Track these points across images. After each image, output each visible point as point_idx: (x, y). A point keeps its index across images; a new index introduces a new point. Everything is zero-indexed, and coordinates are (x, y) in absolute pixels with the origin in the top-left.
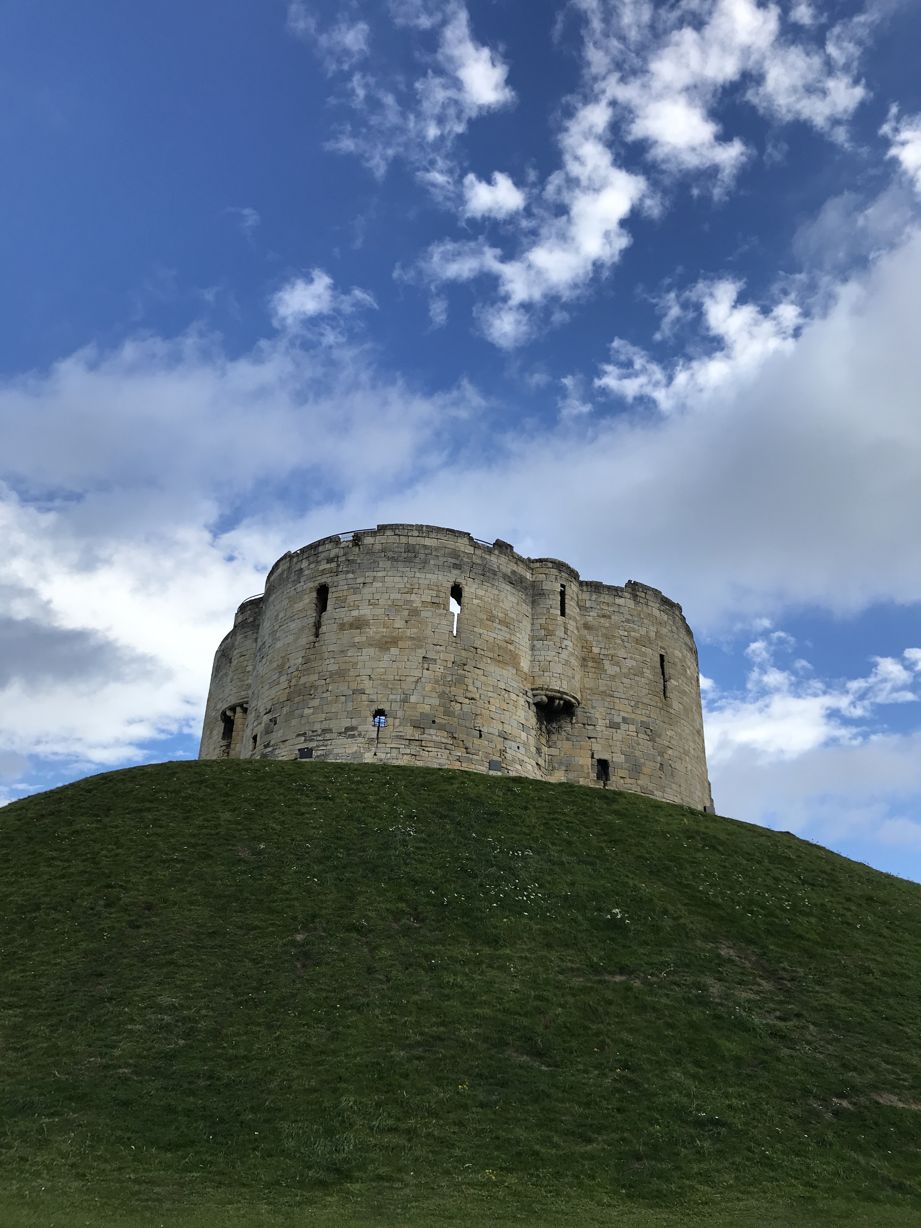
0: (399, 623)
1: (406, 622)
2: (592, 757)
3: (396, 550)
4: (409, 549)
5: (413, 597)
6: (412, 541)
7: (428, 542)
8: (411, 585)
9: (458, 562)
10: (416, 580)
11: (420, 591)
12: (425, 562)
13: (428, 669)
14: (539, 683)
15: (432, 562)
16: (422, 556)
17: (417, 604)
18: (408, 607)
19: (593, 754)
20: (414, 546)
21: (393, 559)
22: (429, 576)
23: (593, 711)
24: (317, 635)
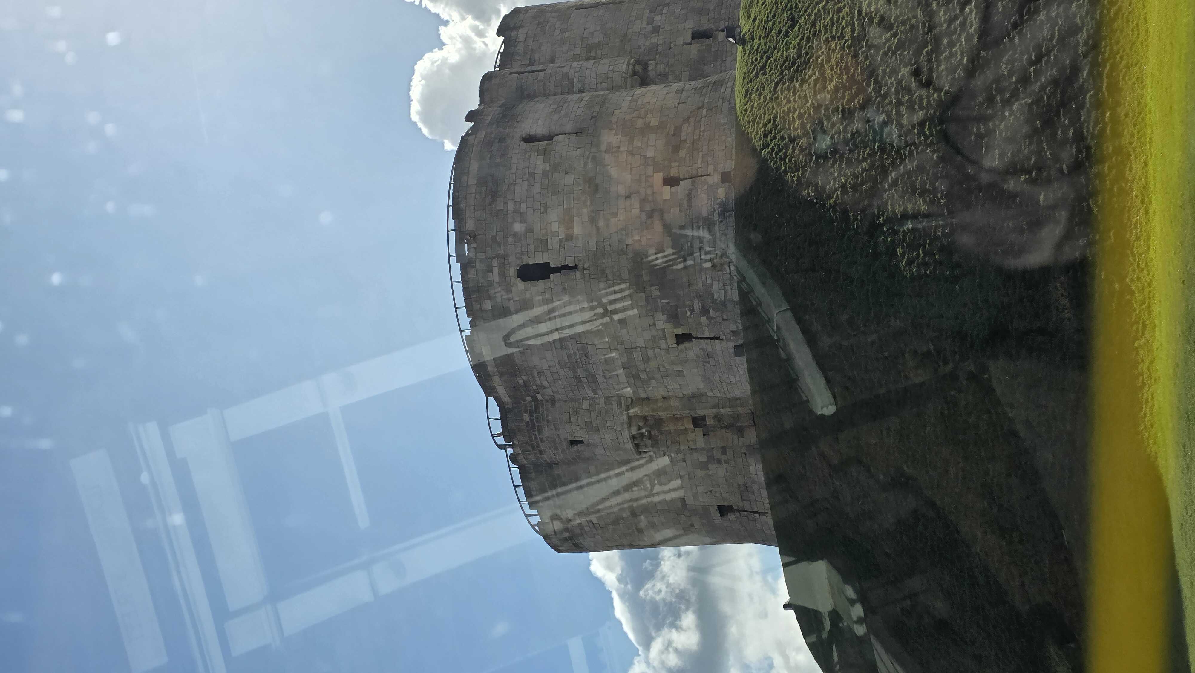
3: (484, 196)
4: (482, 182)
5: (539, 171)
6: (473, 181)
7: (474, 167)
8: (525, 175)
9: (497, 140)
10: (519, 172)
11: (532, 166)
12: (498, 166)
14: (619, 83)
15: (498, 160)
16: (491, 170)
17: (547, 167)
18: (550, 174)
19: (687, 44)
20: (479, 179)
21: (494, 197)
23: (643, 48)
24: (575, 267)
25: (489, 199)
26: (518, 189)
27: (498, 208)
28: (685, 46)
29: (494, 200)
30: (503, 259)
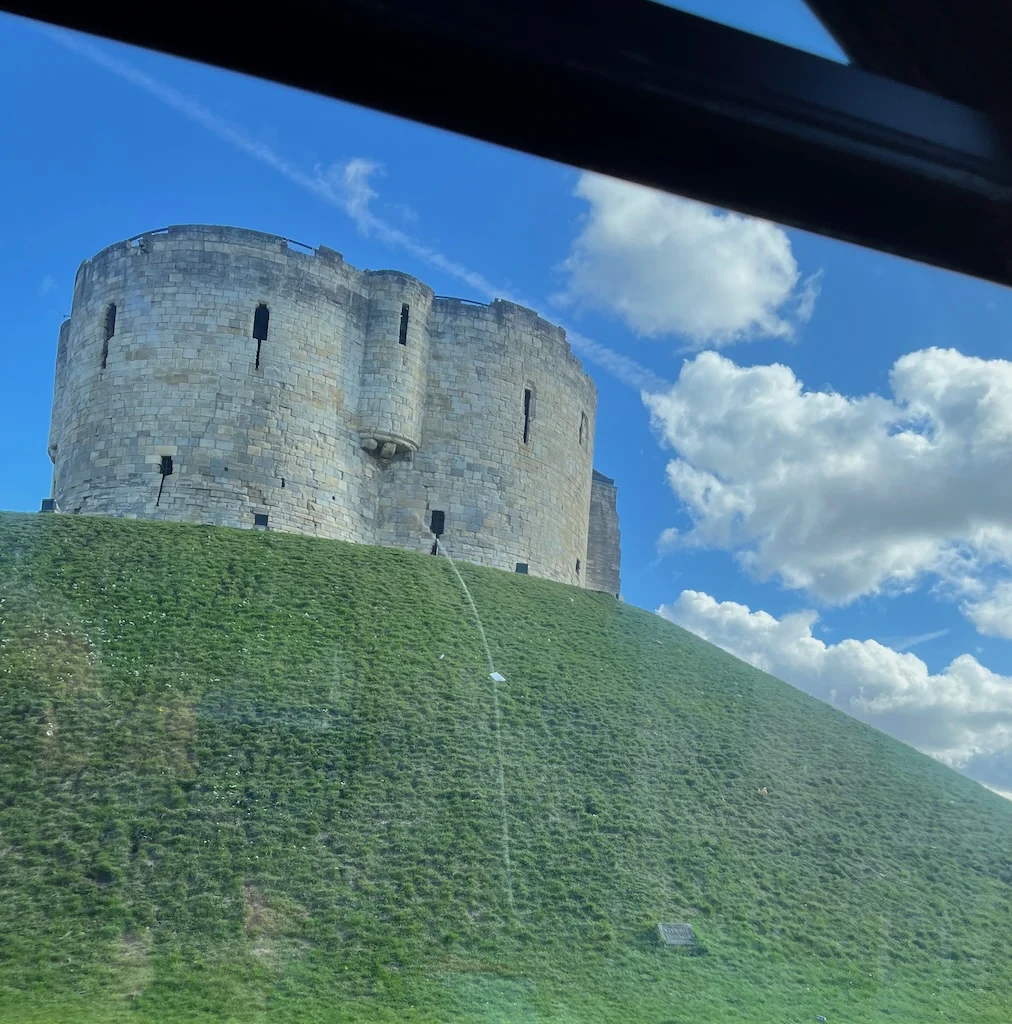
0: (191, 353)
1: (199, 351)
2: (428, 508)
3: (188, 259)
4: (206, 257)
5: (208, 320)
6: (208, 247)
7: (226, 248)
8: (206, 305)
9: (265, 276)
10: (211, 299)
11: (216, 313)
12: (224, 275)
13: (222, 409)
14: (367, 424)
15: (232, 275)
16: (219, 268)
17: (212, 329)
18: (201, 333)
19: (428, 505)
20: (210, 254)
21: (185, 271)
22: (227, 293)
23: (433, 456)
24: (104, 365)
25: (182, 265)
26: (189, 297)
27: (171, 276)
28: (425, 503)
29: (180, 270)
30: (123, 287)
